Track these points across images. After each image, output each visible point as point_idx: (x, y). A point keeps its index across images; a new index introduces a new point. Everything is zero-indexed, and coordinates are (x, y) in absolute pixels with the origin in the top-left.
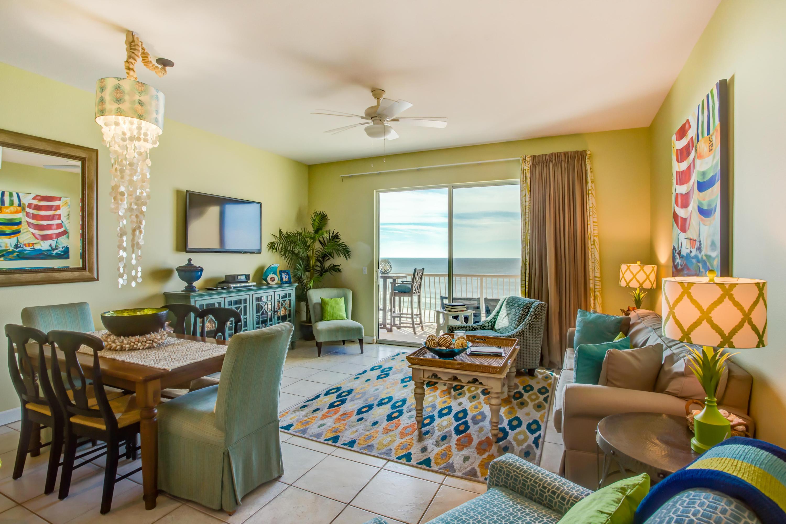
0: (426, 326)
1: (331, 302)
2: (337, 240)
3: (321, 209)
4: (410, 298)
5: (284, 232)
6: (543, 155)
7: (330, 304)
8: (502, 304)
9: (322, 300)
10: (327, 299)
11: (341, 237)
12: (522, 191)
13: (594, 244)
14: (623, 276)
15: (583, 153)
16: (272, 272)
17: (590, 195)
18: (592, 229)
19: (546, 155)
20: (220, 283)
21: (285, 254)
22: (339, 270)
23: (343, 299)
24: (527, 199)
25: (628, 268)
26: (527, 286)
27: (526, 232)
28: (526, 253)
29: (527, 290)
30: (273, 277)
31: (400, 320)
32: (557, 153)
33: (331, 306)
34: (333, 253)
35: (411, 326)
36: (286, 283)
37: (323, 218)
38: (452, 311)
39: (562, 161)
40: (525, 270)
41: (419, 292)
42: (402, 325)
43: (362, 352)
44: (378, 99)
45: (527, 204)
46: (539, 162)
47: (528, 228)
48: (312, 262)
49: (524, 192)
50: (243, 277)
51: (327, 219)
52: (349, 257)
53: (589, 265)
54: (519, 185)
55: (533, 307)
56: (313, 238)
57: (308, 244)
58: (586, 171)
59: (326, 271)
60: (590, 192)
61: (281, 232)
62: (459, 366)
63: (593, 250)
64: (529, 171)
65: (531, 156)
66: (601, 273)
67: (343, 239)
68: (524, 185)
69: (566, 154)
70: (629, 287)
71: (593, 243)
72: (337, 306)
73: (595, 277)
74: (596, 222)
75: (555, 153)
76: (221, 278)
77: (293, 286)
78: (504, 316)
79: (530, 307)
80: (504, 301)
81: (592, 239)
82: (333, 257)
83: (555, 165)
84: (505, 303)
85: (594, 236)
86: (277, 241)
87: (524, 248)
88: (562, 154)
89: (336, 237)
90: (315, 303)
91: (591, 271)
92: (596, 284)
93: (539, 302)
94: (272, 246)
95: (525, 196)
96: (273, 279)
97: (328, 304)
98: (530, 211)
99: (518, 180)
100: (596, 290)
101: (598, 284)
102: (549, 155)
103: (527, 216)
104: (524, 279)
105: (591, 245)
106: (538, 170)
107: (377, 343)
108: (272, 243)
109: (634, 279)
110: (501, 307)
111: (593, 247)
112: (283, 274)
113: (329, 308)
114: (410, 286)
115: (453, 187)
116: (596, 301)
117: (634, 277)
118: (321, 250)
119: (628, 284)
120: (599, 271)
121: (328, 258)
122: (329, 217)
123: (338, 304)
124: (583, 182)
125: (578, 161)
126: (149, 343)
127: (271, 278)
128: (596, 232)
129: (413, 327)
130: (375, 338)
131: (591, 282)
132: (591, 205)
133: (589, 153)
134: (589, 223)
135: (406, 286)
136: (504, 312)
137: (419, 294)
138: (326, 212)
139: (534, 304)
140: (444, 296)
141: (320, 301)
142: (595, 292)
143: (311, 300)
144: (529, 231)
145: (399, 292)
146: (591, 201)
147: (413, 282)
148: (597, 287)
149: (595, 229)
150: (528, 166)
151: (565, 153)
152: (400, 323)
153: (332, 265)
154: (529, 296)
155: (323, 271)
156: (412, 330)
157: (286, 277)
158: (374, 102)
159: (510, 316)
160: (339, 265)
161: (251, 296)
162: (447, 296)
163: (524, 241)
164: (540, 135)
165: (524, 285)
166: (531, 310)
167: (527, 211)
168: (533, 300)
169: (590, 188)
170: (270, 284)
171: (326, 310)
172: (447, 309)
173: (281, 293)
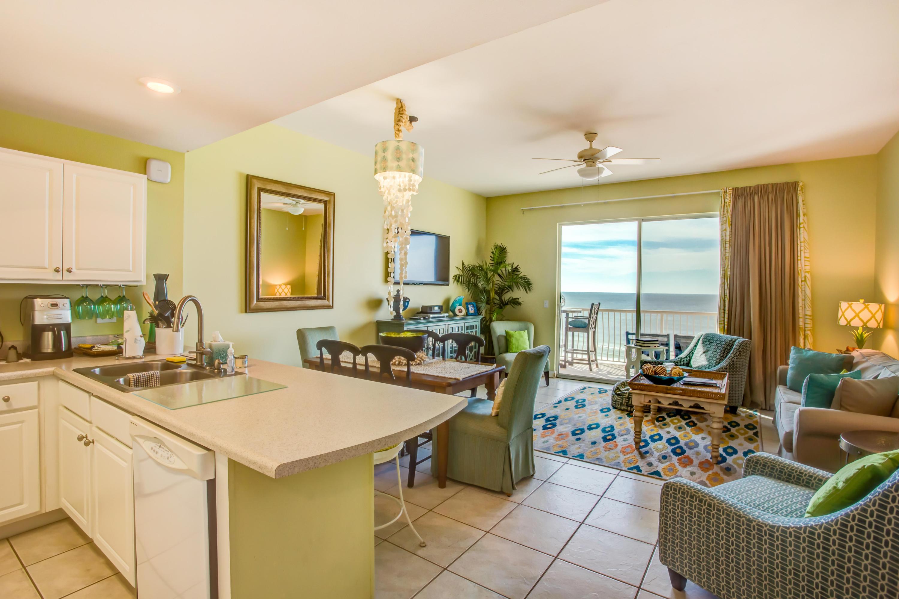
0: (601, 364)
1: (516, 335)
2: (518, 273)
3: (500, 242)
4: (586, 334)
5: (466, 264)
6: (747, 187)
7: (514, 336)
8: (698, 341)
9: (507, 332)
10: (511, 332)
11: (521, 270)
12: (722, 225)
13: (805, 280)
14: (843, 315)
15: (795, 185)
16: (458, 304)
17: (802, 229)
18: (803, 265)
19: (750, 187)
20: (418, 313)
21: (469, 286)
22: (519, 304)
23: (526, 331)
24: (728, 233)
25: (849, 306)
26: (726, 323)
27: (726, 267)
28: (726, 288)
29: (726, 327)
30: (461, 309)
31: (572, 356)
32: (764, 185)
33: (516, 338)
34: (513, 286)
35: (587, 362)
36: (472, 315)
37: (502, 251)
38: (644, 347)
39: (769, 193)
40: (724, 306)
41: (595, 328)
42: (574, 361)
43: (548, 385)
44: (591, 141)
45: (728, 238)
46: (742, 195)
47: (728, 263)
48: (493, 295)
49: (724, 226)
50: (437, 308)
51: (506, 252)
52: (530, 290)
53: (798, 303)
54: (719, 218)
55: (736, 344)
56: (495, 271)
57: (489, 276)
58: (797, 203)
59: (506, 304)
60: (802, 226)
61: (463, 264)
62: (681, 392)
63: (803, 287)
64: (731, 204)
65: (733, 189)
66: (813, 311)
67: (523, 272)
68: (725, 219)
69: (774, 186)
70: (850, 326)
71: (803, 279)
72: (521, 339)
73: (806, 315)
74: (808, 258)
75: (761, 185)
76: (417, 309)
77: (478, 318)
78: (701, 353)
79: (733, 344)
80: (700, 338)
81: (803, 275)
82: (513, 291)
83: (761, 198)
84: (701, 339)
85: (806, 272)
86: (460, 273)
87: (723, 284)
88: (770, 186)
89: (516, 270)
90: (499, 335)
91: (800, 309)
92: (807, 322)
93: (744, 339)
94: (457, 278)
95: (726, 230)
96: (460, 310)
97: (513, 337)
98: (730, 245)
99: (718, 213)
100: (806, 329)
101: (809, 322)
102: (754, 187)
103: (727, 251)
104: (723, 316)
105: (802, 281)
106: (740, 203)
107: (557, 377)
108: (456, 276)
110: (697, 343)
111: (803, 283)
112: (469, 306)
113: (514, 341)
114: (586, 321)
115: (643, 220)
116: (806, 340)
118: (500, 283)
119: (848, 322)
120: (810, 309)
121: (506, 291)
122: (508, 249)
123: (522, 337)
124: (794, 215)
125: (788, 194)
126: (419, 360)
127: (459, 310)
128: (807, 267)
129: (589, 364)
130: (555, 372)
131: (801, 320)
132: (802, 240)
133: (801, 184)
134: (799, 258)
135: (582, 321)
136: (700, 349)
137: (594, 330)
138: (505, 245)
139: (737, 341)
140: (630, 332)
141: (504, 334)
142: (805, 331)
143: (495, 333)
144: (729, 266)
145: (573, 327)
146: (802, 235)
147: (590, 317)
148: (807, 326)
149: (806, 264)
150: (729, 199)
151: (772, 185)
152: (573, 359)
153: (511, 299)
154: (729, 332)
155: (503, 305)
156: (588, 366)
157: (472, 309)
158: (586, 145)
159: (709, 353)
160: (518, 299)
161: (447, 326)
162: (634, 331)
163: (724, 276)
164: (743, 166)
165: (722, 322)
166: (734, 347)
167: (728, 245)
168: (736, 337)
169: (801, 221)
170: (458, 315)
171: (511, 342)
172: (638, 344)
173: (469, 324)
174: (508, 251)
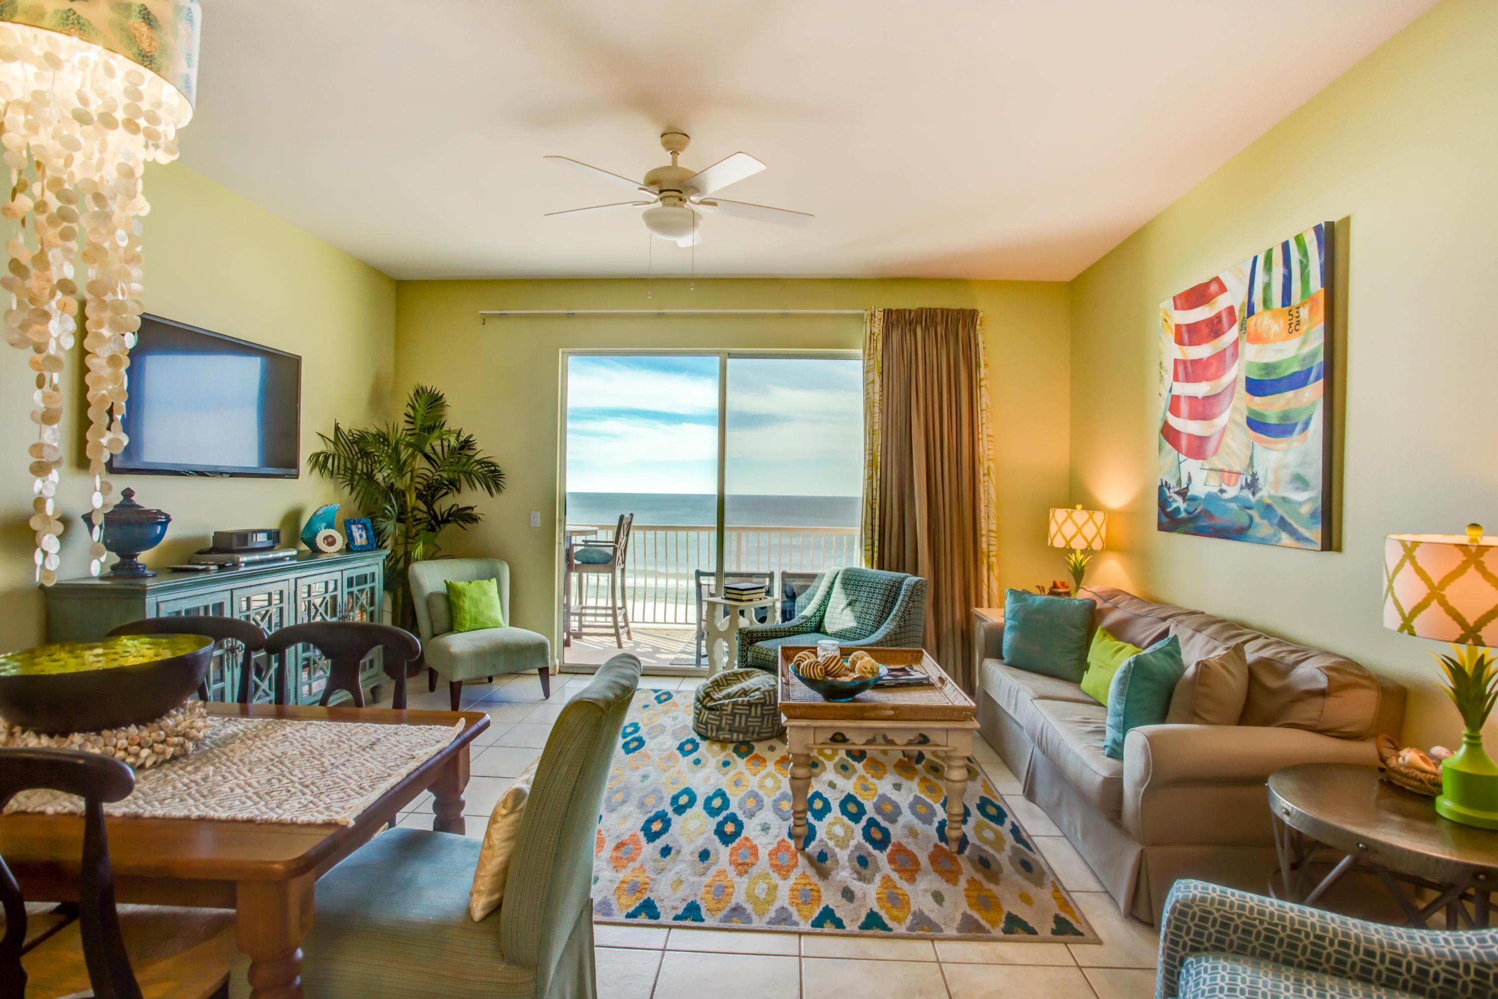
0: (637, 631)
1: (471, 589)
2: (471, 453)
3: (432, 382)
4: (609, 576)
5: (345, 428)
6: (905, 310)
7: (468, 594)
8: (833, 583)
9: (449, 586)
10: (461, 584)
11: (478, 447)
12: (866, 372)
13: (989, 474)
14: (1059, 530)
15: (973, 313)
16: (324, 525)
17: (983, 389)
18: (985, 448)
19: (910, 311)
20: (200, 553)
21: (352, 479)
22: (474, 519)
23: (494, 580)
24: (877, 388)
25: (1070, 516)
26: (876, 549)
27: (875, 448)
28: (875, 487)
29: (876, 555)
30: (331, 536)
31: (580, 621)
32: (930, 309)
33: (471, 598)
34: (459, 480)
35: (612, 631)
36: (363, 549)
37: (435, 402)
38: (741, 601)
39: (936, 323)
40: (873, 518)
41: (624, 563)
42: (585, 630)
43: (547, 694)
44: (675, 153)
45: (877, 397)
46: (898, 322)
47: (878, 440)
48: (411, 500)
49: (871, 375)
50: (262, 538)
51: (443, 405)
52: (499, 490)
53: (980, 510)
54: (861, 362)
55: (904, 587)
56: (418, 448)
57: (404, 456)
58: (977, 345)
59: (446, 521)
60: (983, 383)
61: (337, 428)
62: (892, 712)
63: (986, 484)
64: (880, 337)
65: (884, 310)
66: (998, 525)
67: (484, 449)
68: (872, 362)
69: (946, 312)
70: (1070, 548)
71: (986, 472)
72: (484, 599)
73: (989, 531)
74: (991, 436)
75: (926, 309)
76: (203, 539)
77: (379, 556)
78: (842, 606)
79: (899, 589)
80: (835, 578)
81: (986, 466)
82: (459, 491)
83: (926, 330)
84: (838, 580)
85: (989, 460)
86: (331, 448)
87: (871, 478)
88: (939, 313)
89: (467, 444)
90: (431, 594)
91: (983, 520)
92: (992, 543)
93: (916, 579)
94: (320, 462)
95: (873, 382)
96: (330, 540)
97: (465, 595)
98: (881, 411)
99: (860, 351)
100: (991, 554)
101: (994, 543)
102: (916, 311)
103: (876, 419)
104: (870, 536)
105: (984, 475)
106: (895, 336)
107: (560, 672)
108: (317, 455)
109: (1079, 536)
110: (831, 588)
111: (986, 478)
112: (354, 528)
113: (467, 604)
114: (610, 551)
115: (729, 354)
116: (991, 573)
117: (1079, 530)
118: (430, 475)
119: (1068, 543)
120: (995, 522)
121: (444, 491)
122: (448, 399)
123: (485, 593)
124: (972, 366)
125: (964, 325)
127: (326, 538)
128: (991, 452)
129: (617, 635)
130: (557, 662)
131: (984, 539)
132: (984, 406)
133: (981, 315)
134: (980, 436)
135: (600, 551)
136: (839, 598)
137: (622, 566)
138: (440, 387)
139: (906, 582)
140: (704, 569)
141: (443, 589)
142: (989, 557)
143: (419, 586)
144: (880, 447)
145: (583, 563)
146: (985, 398)
147: (617, 541)
148: (992, 548)
149: (990, 447)
150: (878, 328)
151: (942, 310)
152: (581, 626)
153: (455, 508)
154: (881, 566)
155: (436, 522)
156: (614, 639)
157: (361, 536)
158: (664, 159)
159: (858, 607)
160: (472, 508)
161: (292, 582)
162: (713, 569)
163: (871, 464)
164: (899, 274)
165: (870, 547)
166: (903, 592)
167: (877, 410)
168: (902, 575)
169: (982, 376)
170: (324, 552)
171: (461, 608)
172: (728, 596)
173: (354, 573)
174: (447, 403)
